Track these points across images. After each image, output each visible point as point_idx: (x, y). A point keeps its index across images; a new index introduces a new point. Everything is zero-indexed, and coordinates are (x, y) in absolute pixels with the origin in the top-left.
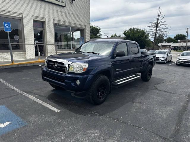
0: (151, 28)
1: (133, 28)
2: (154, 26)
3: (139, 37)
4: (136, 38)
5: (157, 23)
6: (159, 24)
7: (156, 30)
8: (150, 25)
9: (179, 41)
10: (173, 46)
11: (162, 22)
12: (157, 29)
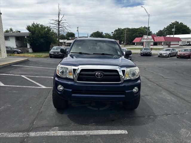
0: (54, 25)
1: (36, 24)
2: (56, 23)
3: (45, 34)
4: (42, 35)
5: (59, 20)
6: (60, 22)
7: (59, 28)
8: (53, 22)
9: (70, 38)
10: (67, 43)
11: (63, 20)
12: (59, 26)
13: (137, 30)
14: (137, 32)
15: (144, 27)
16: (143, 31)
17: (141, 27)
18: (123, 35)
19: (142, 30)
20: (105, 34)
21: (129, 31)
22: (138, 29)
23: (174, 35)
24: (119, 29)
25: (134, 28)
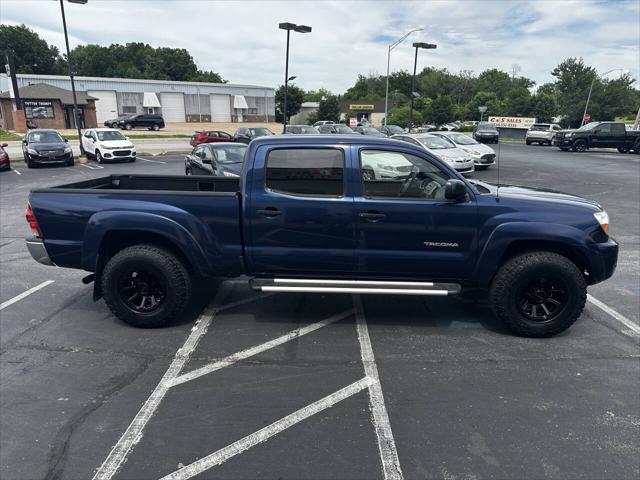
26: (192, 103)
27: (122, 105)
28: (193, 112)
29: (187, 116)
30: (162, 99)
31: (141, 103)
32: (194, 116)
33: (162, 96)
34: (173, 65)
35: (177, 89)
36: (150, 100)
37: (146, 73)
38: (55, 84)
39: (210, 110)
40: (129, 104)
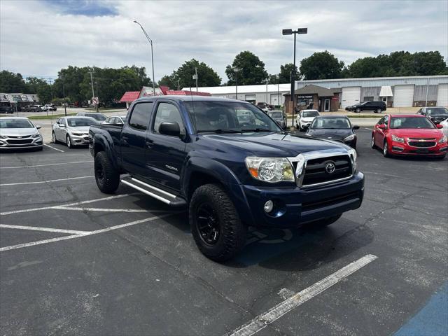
13: (118, 74)
14: (119, 78)
15: (133, 68)
16: (133, 77)
17: (126, 67)
18: (85, 85)
19: (130, 74)
20: (30, 79)
21: (100, 76)
22: (119, 71)
23: (199, 88)
24: (71, 67)
25: (111, 69)
26: (420, 92)
27: (364, 95)
28: (420, 99)
29: (414, 102)
30: (396, 91)
31: (378, 94)
32: (420, 102)
33: (396, 88)
34: (424, 64)
35: (409, 82)
36: (386, 91)
37: (400, 72)
38: (319, 85)
39: (436, 98)
40: (369, 95)
